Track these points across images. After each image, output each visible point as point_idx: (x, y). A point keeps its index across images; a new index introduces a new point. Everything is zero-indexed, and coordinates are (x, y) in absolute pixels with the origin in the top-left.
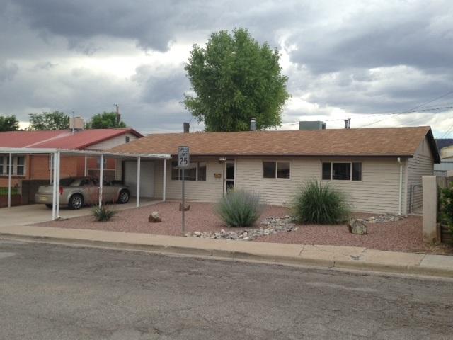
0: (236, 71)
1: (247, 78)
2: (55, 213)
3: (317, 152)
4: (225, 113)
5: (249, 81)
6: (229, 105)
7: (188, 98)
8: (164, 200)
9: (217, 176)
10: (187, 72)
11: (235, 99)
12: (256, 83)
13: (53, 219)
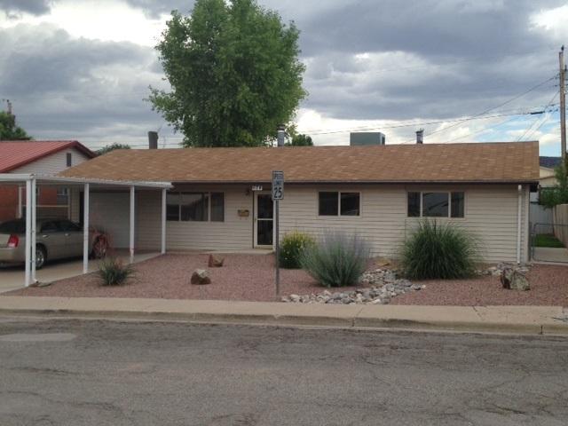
0: (241, 55)
1: (257, 66)
2: (30, 276)
3: (401, 178)
4: (223, 118)
5: (260, 71)
6: (230, 107)
7: (156, 94)
8: (163, 252)
9: (243, 214)
10: (159, 53)
11: (240, 97)
12: (268, 75)
13: (27, 284)
